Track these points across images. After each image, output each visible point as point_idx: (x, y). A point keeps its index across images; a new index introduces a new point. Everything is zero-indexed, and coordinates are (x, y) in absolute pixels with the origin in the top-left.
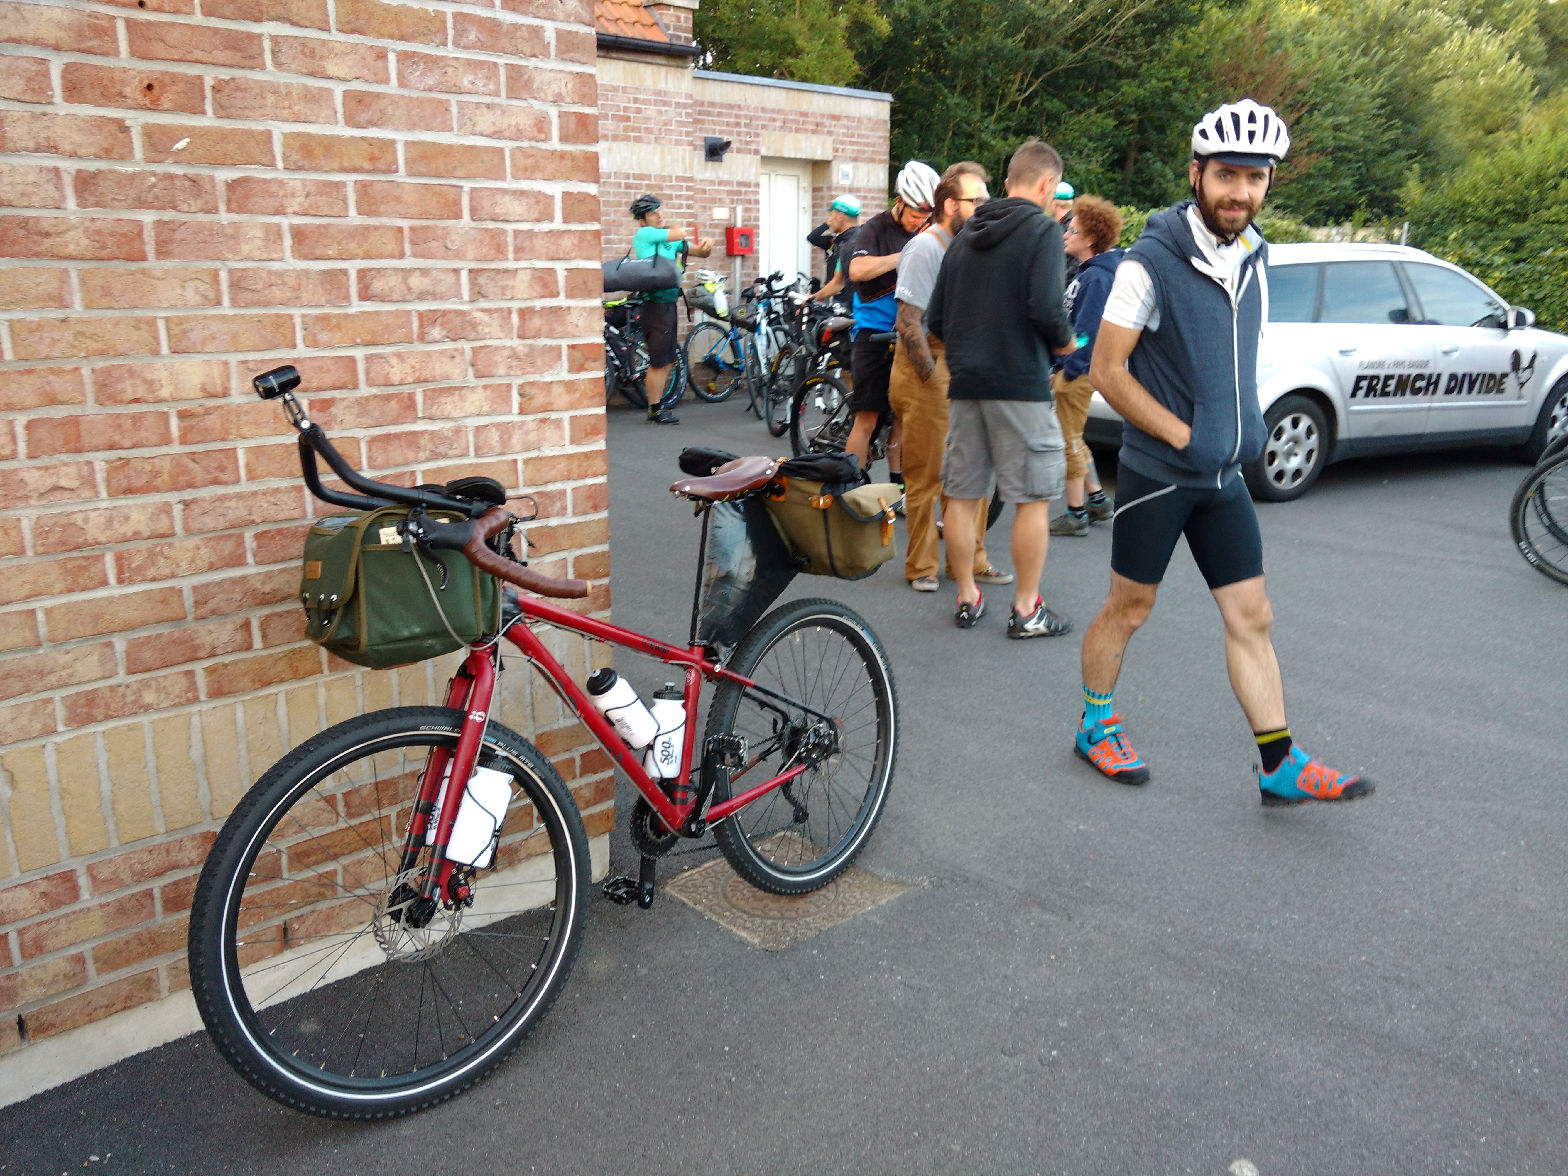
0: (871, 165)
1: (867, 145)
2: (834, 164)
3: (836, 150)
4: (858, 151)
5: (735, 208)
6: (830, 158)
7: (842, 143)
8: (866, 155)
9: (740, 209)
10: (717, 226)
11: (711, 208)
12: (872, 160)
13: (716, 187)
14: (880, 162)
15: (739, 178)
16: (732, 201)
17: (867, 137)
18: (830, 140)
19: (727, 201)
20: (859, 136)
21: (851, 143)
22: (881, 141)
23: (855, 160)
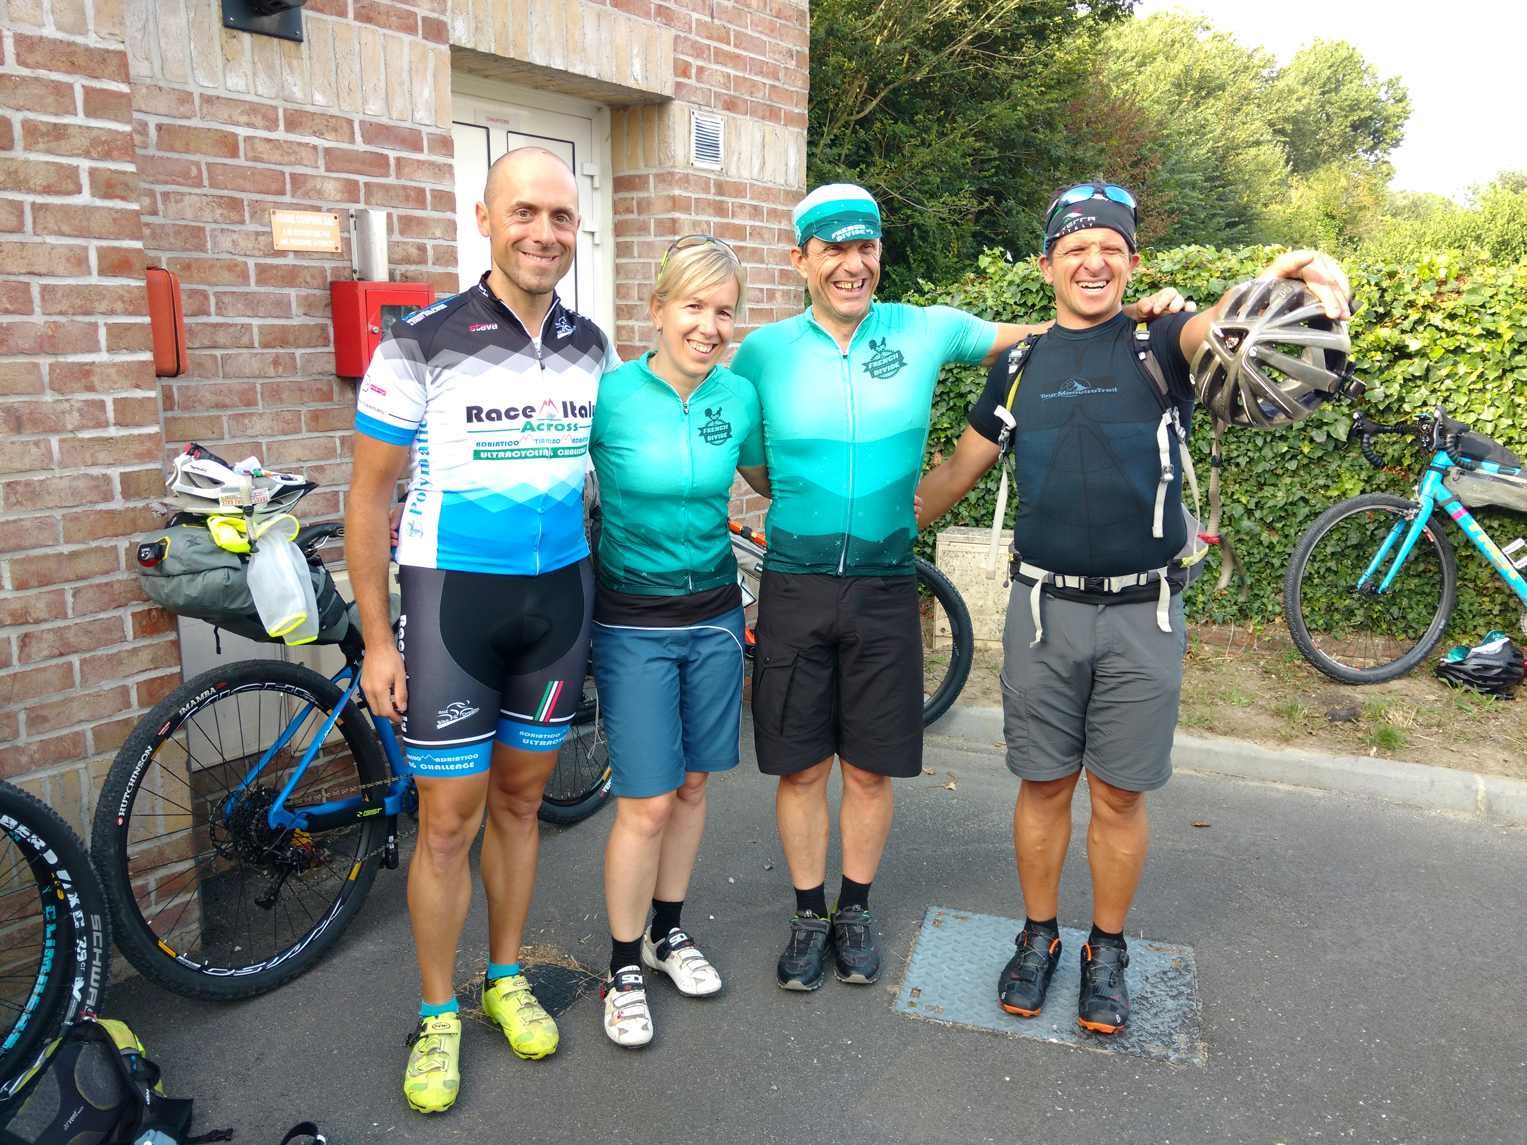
0: (769, 125)
1: (761, 69)
2: (678, 110)
3: (683, 70)
4: (739, 82)
5: (361, 218)
6: (668, 91)
7: (699, 51)
8: (759, 98)
9: (378, 219)
10: (290, 277)
11: (259, 211)
12: (772, 114)
13: (280, 134)
14: (790, 120)
15: (375, 110)
16: (351, 191)
17: (759, 46)
18: (667, 35)
19: (331, 188)
20: (741, 40)
21: (721, 57)
22: (792, 64)
23: (730, 105)
